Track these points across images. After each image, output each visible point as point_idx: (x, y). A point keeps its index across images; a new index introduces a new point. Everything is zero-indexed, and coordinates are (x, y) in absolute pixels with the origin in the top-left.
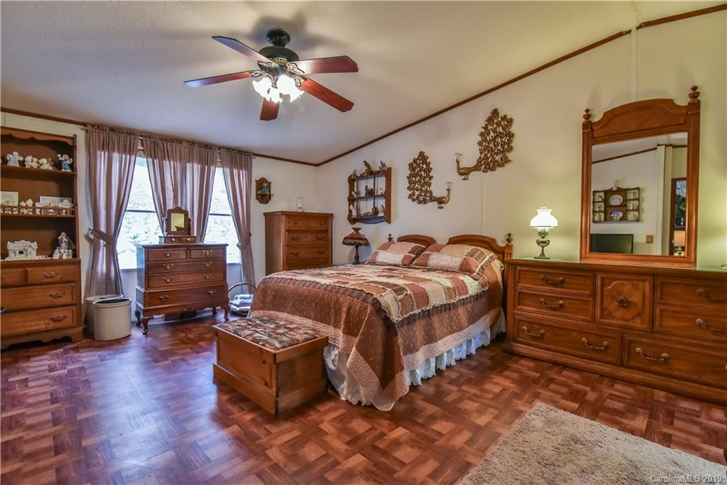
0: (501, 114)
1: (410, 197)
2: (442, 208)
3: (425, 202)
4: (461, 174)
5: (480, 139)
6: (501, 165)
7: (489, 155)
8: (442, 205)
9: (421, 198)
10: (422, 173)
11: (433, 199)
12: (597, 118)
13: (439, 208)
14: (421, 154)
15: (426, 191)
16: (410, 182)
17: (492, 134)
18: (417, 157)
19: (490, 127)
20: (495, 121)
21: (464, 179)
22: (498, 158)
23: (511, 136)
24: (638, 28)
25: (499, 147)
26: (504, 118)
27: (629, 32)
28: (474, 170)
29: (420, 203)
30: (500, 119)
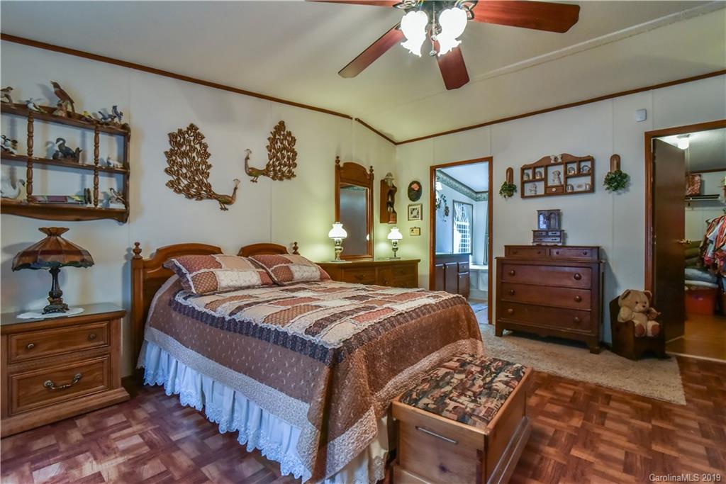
0: (287, 129)
1: (171, 184)
2: (226, 209)
3: (199, 197)
4: (250, 174)
5: (268, 143)
6: (289, 178)
7: (277, 163)
8: (227, 206)
9: (193, 191)
10: (194, 155)
11: (211, 195)
12: (341, 164)
13: (222, 209)
14: (192, 127)
15: (201, 183)
16: (173, 163)
17: (279, 144)
18: (185, 129)
19: (277, 137)
20: (282, 133)
21: (253, 181)
22: (285, 169)
23: (295, 154)
24: (356, 119)
25: (286, 160)
26: (289, 134)
27: (351, 118)
28: (264, 174)
29: (189, 196)
30: (285, 133)
